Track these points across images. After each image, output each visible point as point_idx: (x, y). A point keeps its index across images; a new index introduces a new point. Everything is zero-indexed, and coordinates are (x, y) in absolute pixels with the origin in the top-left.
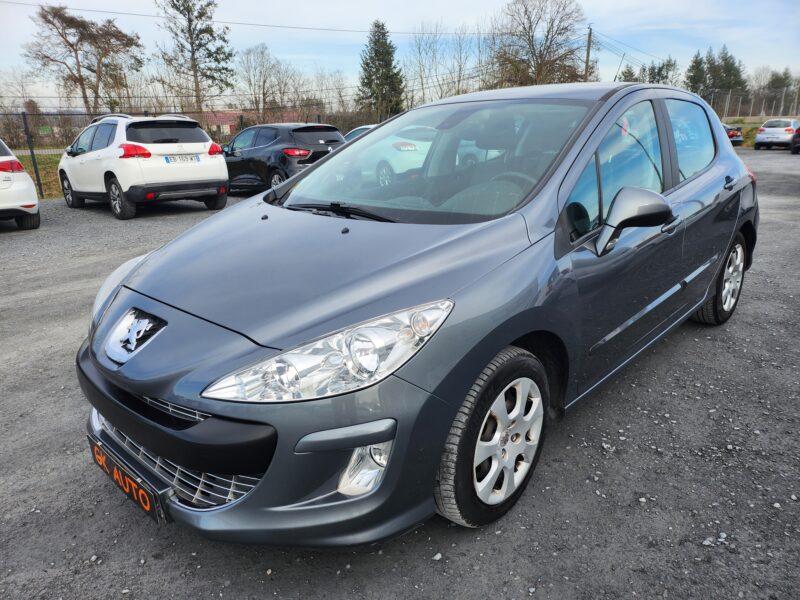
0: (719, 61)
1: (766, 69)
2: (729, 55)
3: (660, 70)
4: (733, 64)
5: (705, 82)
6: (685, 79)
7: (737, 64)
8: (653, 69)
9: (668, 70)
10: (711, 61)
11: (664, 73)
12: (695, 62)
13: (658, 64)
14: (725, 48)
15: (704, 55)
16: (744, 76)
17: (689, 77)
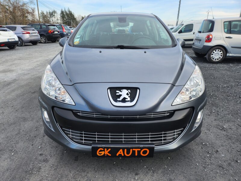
0: (68, 12)
1: (80, 15)
2: (70, 11)
3: (52, 13)
4: (72, 13)
5: (65, 18)
6: (60, 17)
7: (73, 13)
8: (50, 13)
9: (54, 14)
10: (66, 12)
11: (53, 14)
12: (62, 12)
13: (51, 11)
14: (69, 9)
15: (63, 10)
16: (75, 17)
17: (61, 16)
